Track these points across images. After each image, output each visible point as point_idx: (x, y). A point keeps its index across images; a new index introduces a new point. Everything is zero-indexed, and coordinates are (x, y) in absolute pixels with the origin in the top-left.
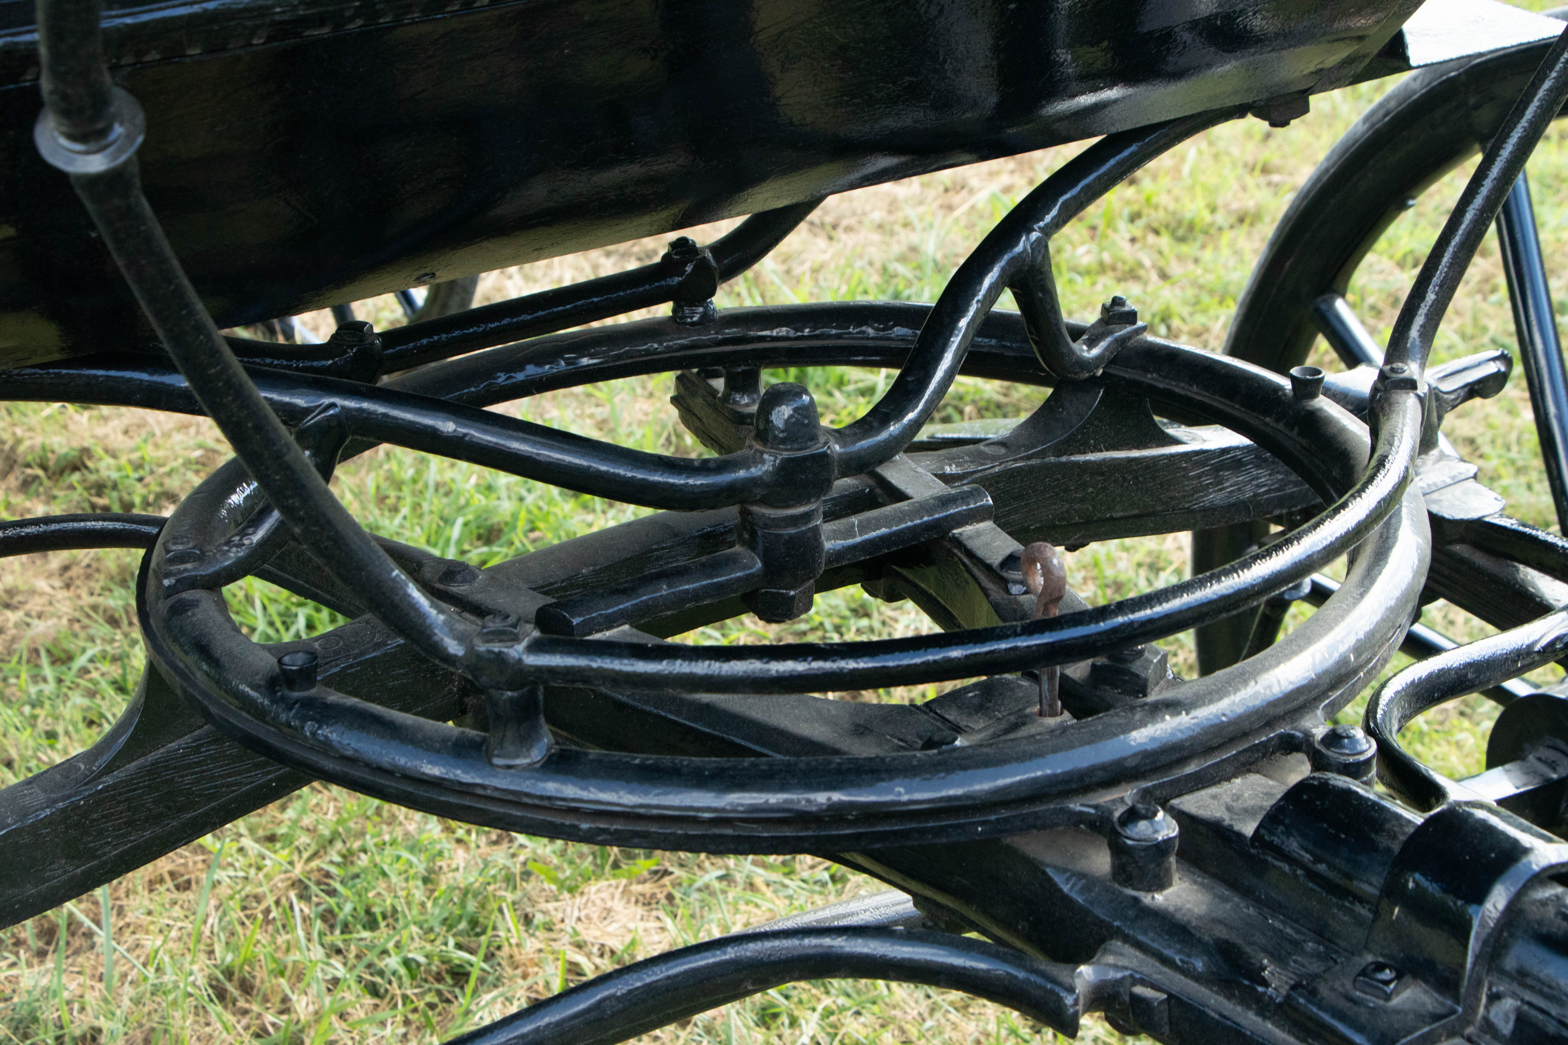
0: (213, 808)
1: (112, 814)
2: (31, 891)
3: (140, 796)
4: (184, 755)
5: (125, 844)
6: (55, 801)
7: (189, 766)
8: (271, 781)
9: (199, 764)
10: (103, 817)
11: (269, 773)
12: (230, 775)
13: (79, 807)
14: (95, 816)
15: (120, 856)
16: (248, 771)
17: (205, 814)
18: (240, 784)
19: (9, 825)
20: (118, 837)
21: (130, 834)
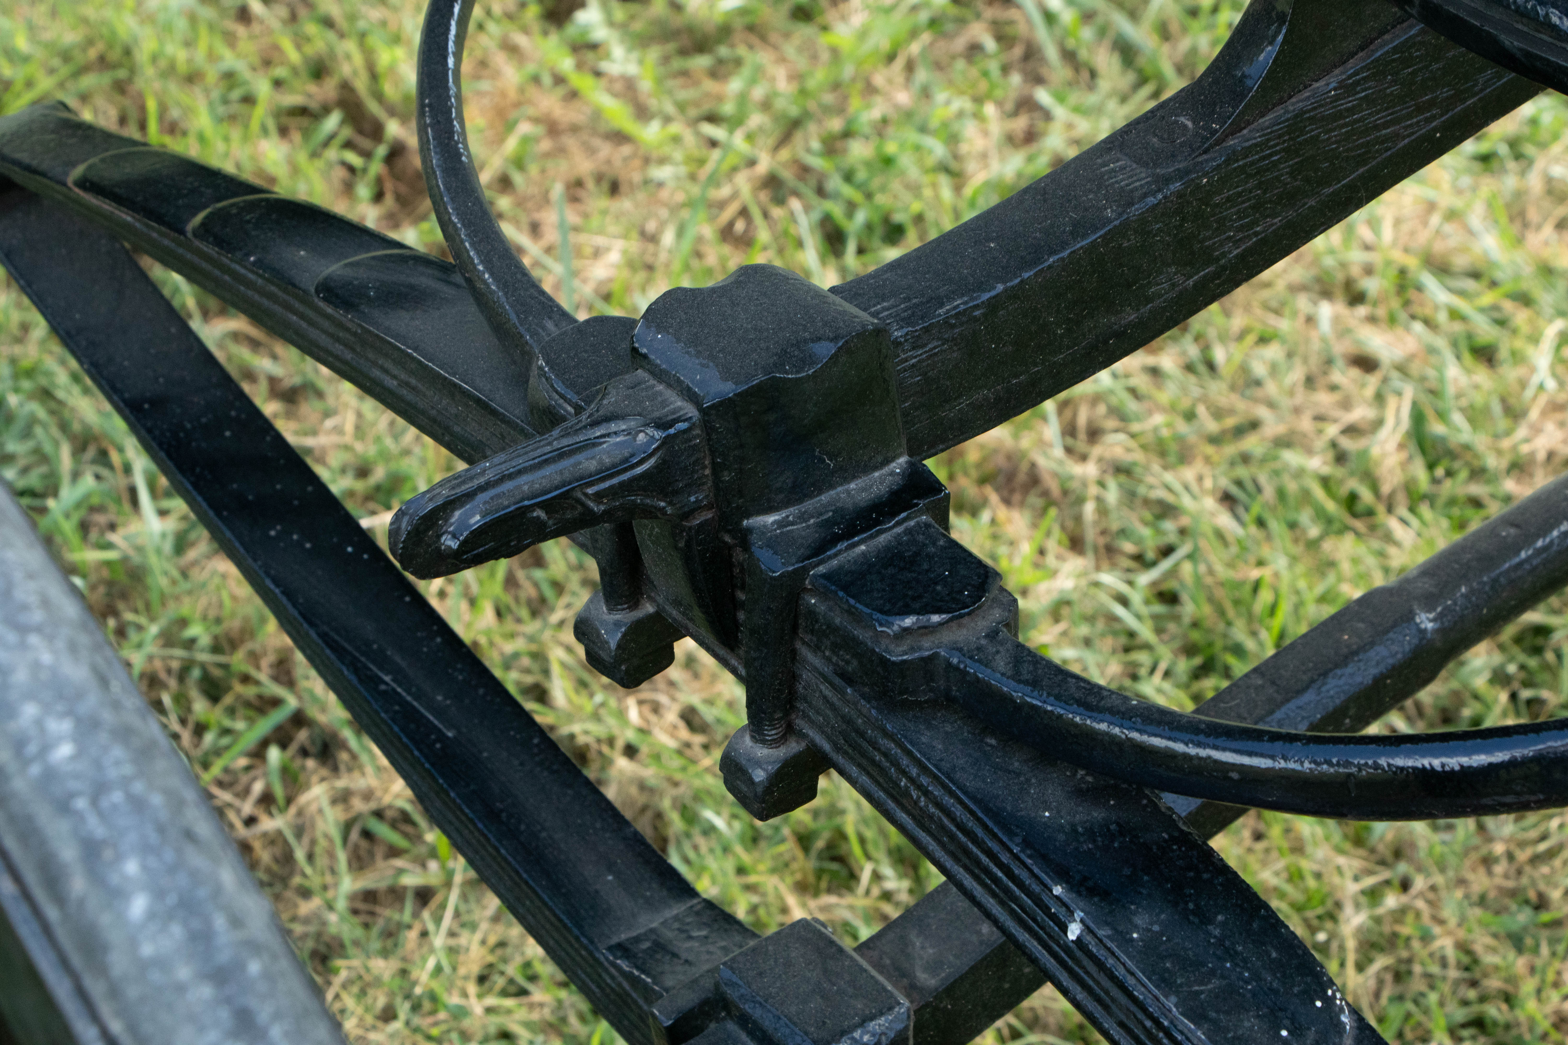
0: (1361, 177)
1: (1239, 194)
2: (1131, 316)
3: (1275, 164)
4: (1336, 98)
5: (1249, 237)
6: (1167, 180)
7: (1339, 115)
8: (1435, 130)
9: (1351, 111)
10: (1228, 199)
11: (1434, 118)
12: (1386, 125)
13: (1199, 187)
14: (1217, 199)
15: (1242, 257)
16: (1409, 116)
17: (1348, 186)
18: (1397, 136)
19: (1110, 221)
20: (1241, 229)
21: (1255, 223)
